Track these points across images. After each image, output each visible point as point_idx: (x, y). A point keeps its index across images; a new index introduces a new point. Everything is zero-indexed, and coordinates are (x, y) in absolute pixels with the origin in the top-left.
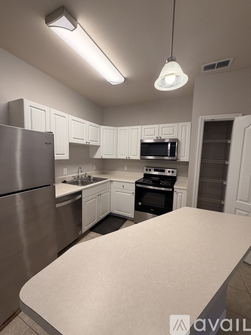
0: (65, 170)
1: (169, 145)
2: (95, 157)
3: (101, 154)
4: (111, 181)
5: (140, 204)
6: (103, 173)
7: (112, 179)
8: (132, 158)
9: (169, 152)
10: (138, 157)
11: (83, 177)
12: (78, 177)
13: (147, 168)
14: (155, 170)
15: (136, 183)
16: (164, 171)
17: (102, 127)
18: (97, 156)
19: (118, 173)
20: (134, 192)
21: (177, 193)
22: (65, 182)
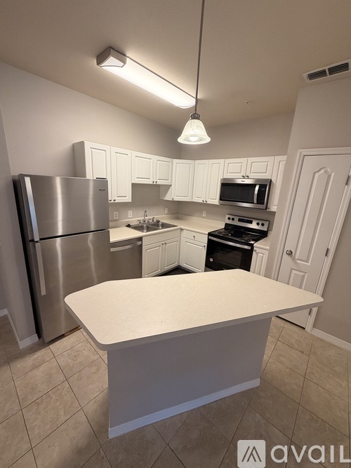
0: (130, 213)
1: (257, 188)
2: (166, 199)
3: (173, 195)
4: (182, 229)
5: (211, 260)
6: (177, 218)
7: (182, 227)
8: (210, 202)
9: (255, 197)
10: (216, 201)
11: (151, 221)
12: (145, 221)
13: (229, 216)
14: (240, 220)
15: (210, 234)
16: (251, 222)
17: (175, 161)
18: (168, 197)
19: (194, 219)
20: (206, 245)
21: (257, 253)
22: (129, 226)
